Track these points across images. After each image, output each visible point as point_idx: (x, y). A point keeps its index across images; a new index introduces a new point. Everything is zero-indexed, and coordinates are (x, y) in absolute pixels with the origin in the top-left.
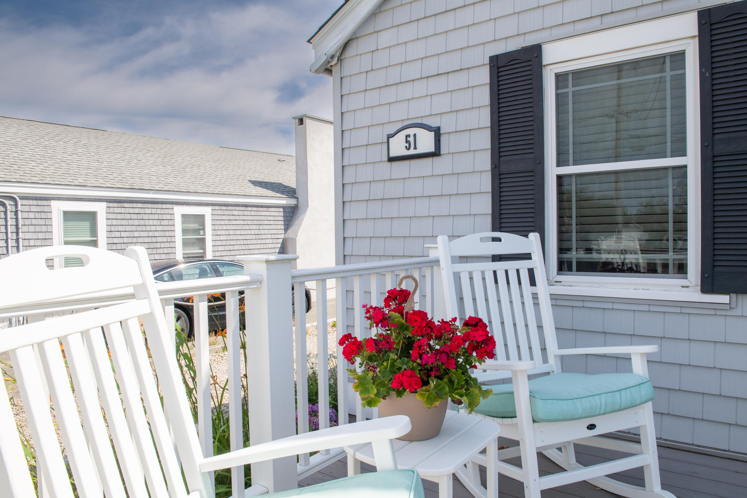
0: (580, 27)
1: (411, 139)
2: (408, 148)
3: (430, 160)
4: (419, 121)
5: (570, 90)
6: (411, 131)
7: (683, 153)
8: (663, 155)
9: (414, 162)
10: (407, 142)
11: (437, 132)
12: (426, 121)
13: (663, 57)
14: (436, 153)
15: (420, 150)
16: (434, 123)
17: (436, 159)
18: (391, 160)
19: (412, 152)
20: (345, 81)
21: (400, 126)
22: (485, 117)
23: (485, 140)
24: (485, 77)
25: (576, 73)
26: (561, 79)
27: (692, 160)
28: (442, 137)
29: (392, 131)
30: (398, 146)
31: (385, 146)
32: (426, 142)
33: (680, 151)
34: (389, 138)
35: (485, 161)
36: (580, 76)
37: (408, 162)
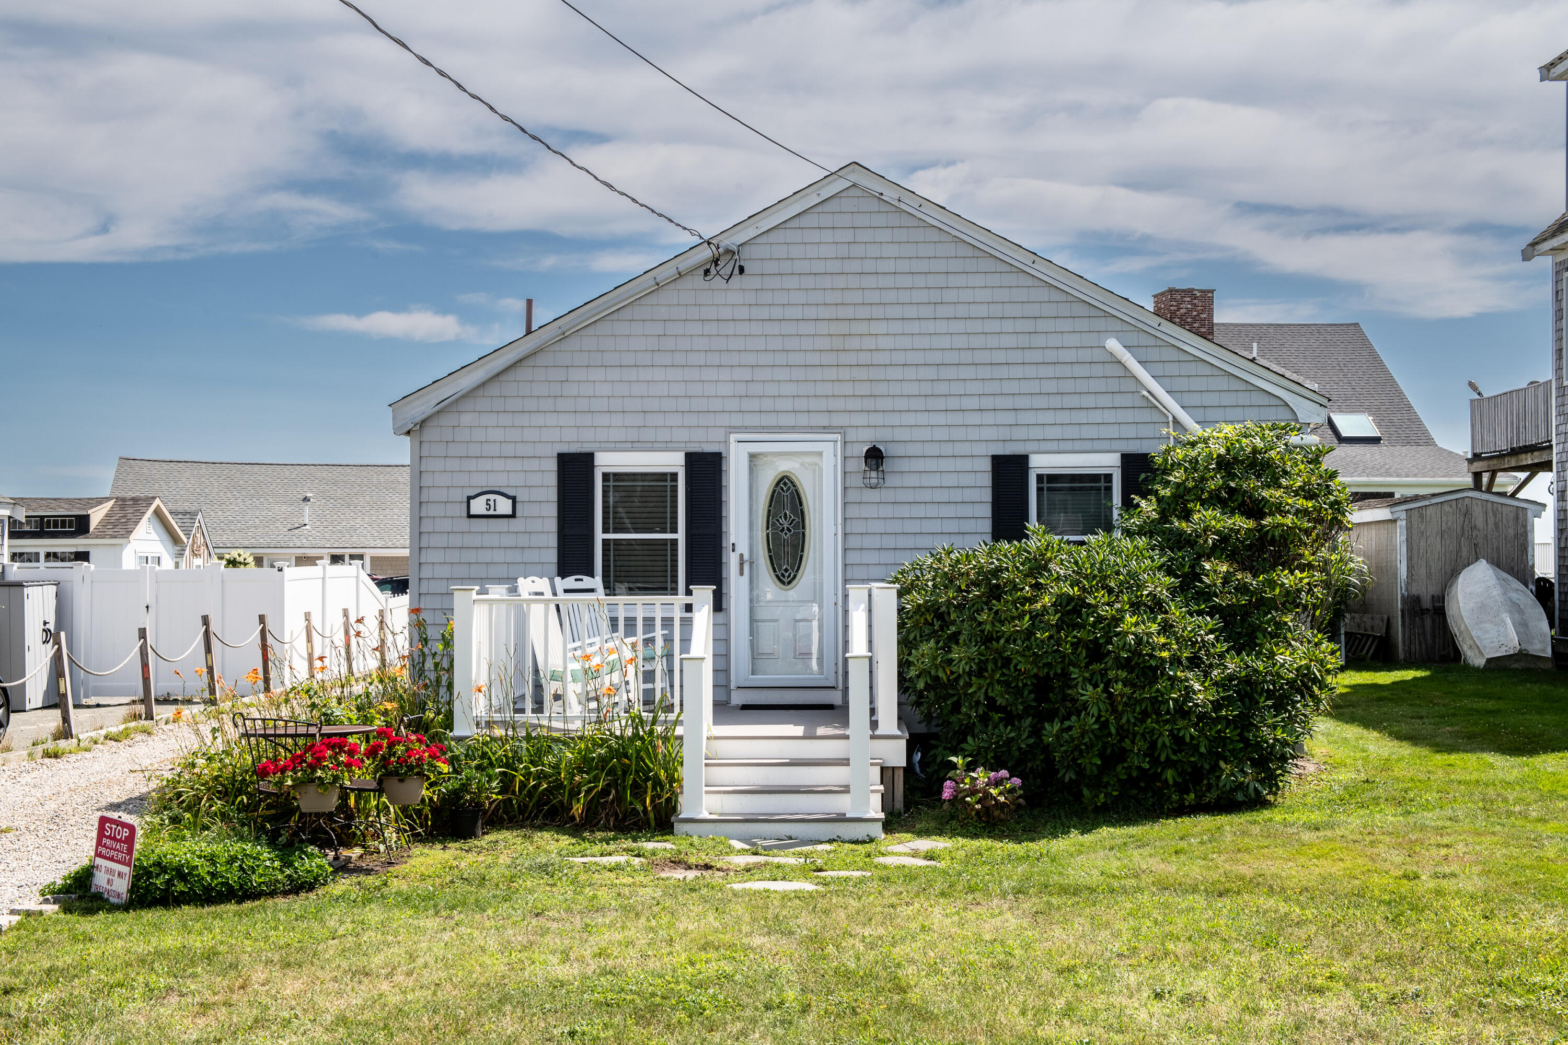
0: (618, 445)
1: (492, 503)
2: (488, 510)
3: (506, 520)
4: (497, 489)
5: (611, 483)
6: (492, 497)
7: (676, 532)
8: (662, 532)
9: (491, 520)
10: (487, 504)
11: (514, 499)
12: (502, 490)
13: (665, 474)
14: (513, 516)
15: (499, 512)
16: (511, 492)
17: (511, 520)
18: (470, 516)
19: (491, 512)
20: (424, 445)
21: (479, 491)
22: (553, 495)
23: (552, 510)
24: (553, 465)
25: (615, 474)
26: (606, 476)
27: (680, 536)
28: (518, 505)
29: (472, 494)
30: (478, 506)
31: (465, 505)
32: (504, 506)
33: (674, 530)
34: (469, 498)
35: (552, 525)
36: (618, 476)
37: (485, 520)
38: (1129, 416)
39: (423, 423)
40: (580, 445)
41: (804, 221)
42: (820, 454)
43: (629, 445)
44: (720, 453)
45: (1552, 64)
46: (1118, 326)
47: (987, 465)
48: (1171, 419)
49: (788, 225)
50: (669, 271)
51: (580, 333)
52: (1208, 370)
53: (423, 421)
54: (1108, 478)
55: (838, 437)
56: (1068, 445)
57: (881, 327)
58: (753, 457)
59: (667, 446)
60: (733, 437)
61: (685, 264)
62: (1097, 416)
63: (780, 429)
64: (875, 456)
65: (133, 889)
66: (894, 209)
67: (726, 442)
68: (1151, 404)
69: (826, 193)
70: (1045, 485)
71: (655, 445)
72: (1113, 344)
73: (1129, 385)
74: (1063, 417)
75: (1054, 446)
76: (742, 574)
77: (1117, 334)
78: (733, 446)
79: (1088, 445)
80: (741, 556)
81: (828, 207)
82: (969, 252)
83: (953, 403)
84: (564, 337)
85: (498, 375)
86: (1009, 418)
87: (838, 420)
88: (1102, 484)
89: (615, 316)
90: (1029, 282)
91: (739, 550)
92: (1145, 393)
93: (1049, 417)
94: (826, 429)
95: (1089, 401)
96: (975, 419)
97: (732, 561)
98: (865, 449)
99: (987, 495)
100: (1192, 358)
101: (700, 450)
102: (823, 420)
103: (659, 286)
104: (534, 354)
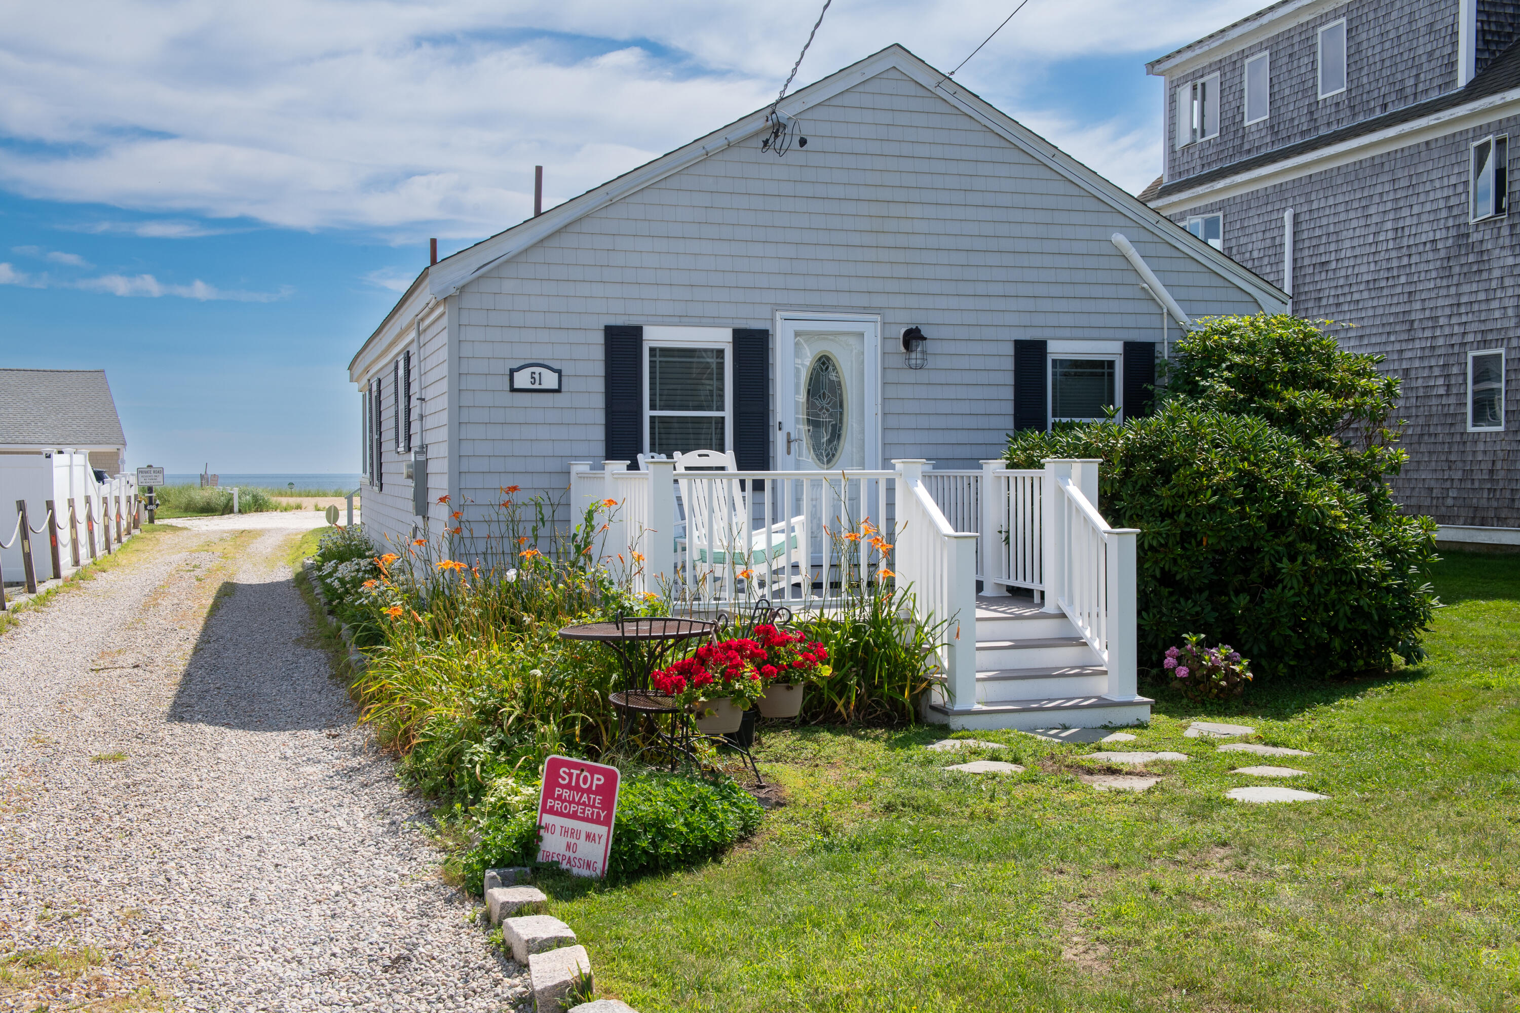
0: (666, 319)
1: (537, 376)
2: (533, 383)
3: (551, 395)
4: (542, 362)
5: (658, 359)
6: (537, 370)
7: (723, 409)
8: (711, 409)
9: (535, 395)
10: (532, 377)
11: (559, 372)
12: (546, 363)
13: (712, 350)
14: (558, 391)
15: (544, 386)
16: (556, 366)
17: (556, 395)
18: (513, 390)
19: (536, 386)
20: (463, 313)
21: (522, 363)
22: (600, 369)
23: (598, 385)
24: (600, 338)
25: (663, 350)
26: (652, 350)
27: (728, 414)
28: (563, 379)
29: (515, 366)
30: (522, 380)
31: (508, 378)
32: (550, 380)
33: (721, 408)
34: (512, 372)
35: (599, 401)
36: (665, 351)
37: (529, 395)
38: (1129, 307)
39: (462, 289)
40: (626, 318)
41: (847, 100)
42: (861, 335)
43: (677, 319)
44: (767, 331)
45: (1159, 62)
46: (1122, 221)
47: (1010, 350)
48: (1165, 311)
49: (833, 102)
50: (720, 142)
51: (627, 200)
52: (1194, 267)
53: (464, 287)
54: (1111, 364)
55: (879, 318)
56: (1079, 333)
57: (917, 211)
58: (797, 334)
59: (714, 322)
60: (779, 315)
61: (734, 136)
62: (1103, 306)
63: (823, 308)
64: (912, 337)
65: (615, 857)
66: (929, 94)
67: (773, 320)
68: (1150, 298)
69: (870, 72)
70: (1059, 370)
71: (704, 320)
72: (1119, 238)
73: (1131, 278)
74: (1075, 305)
75: (1067, 333)
76: (789, 453)
77: (1121, 229)
78: (779, 323)
79: (1095, 333)
80: (789, 434)
81: (869, 88)
82: (997, 142)
83: (981, 289)
84: (611, 203)
85: (542, 241)
86: (1029, 305)
87: (878, 301)
88: (1106, 370)
89: (663, 185)
90: (1048, 174)
91: (787, 427)
92: (1145, 285)
93: (1062, 305)
94: (866, 310)
95: (1097, 291)
96: (1001, 304)
97: (779, 440)
98: (903, 331)
99: (1010, 379)
100: (1182, 255)
101: (748, 327)
102: (863, 301)
103: (708, 156)
104: (579, 220)
